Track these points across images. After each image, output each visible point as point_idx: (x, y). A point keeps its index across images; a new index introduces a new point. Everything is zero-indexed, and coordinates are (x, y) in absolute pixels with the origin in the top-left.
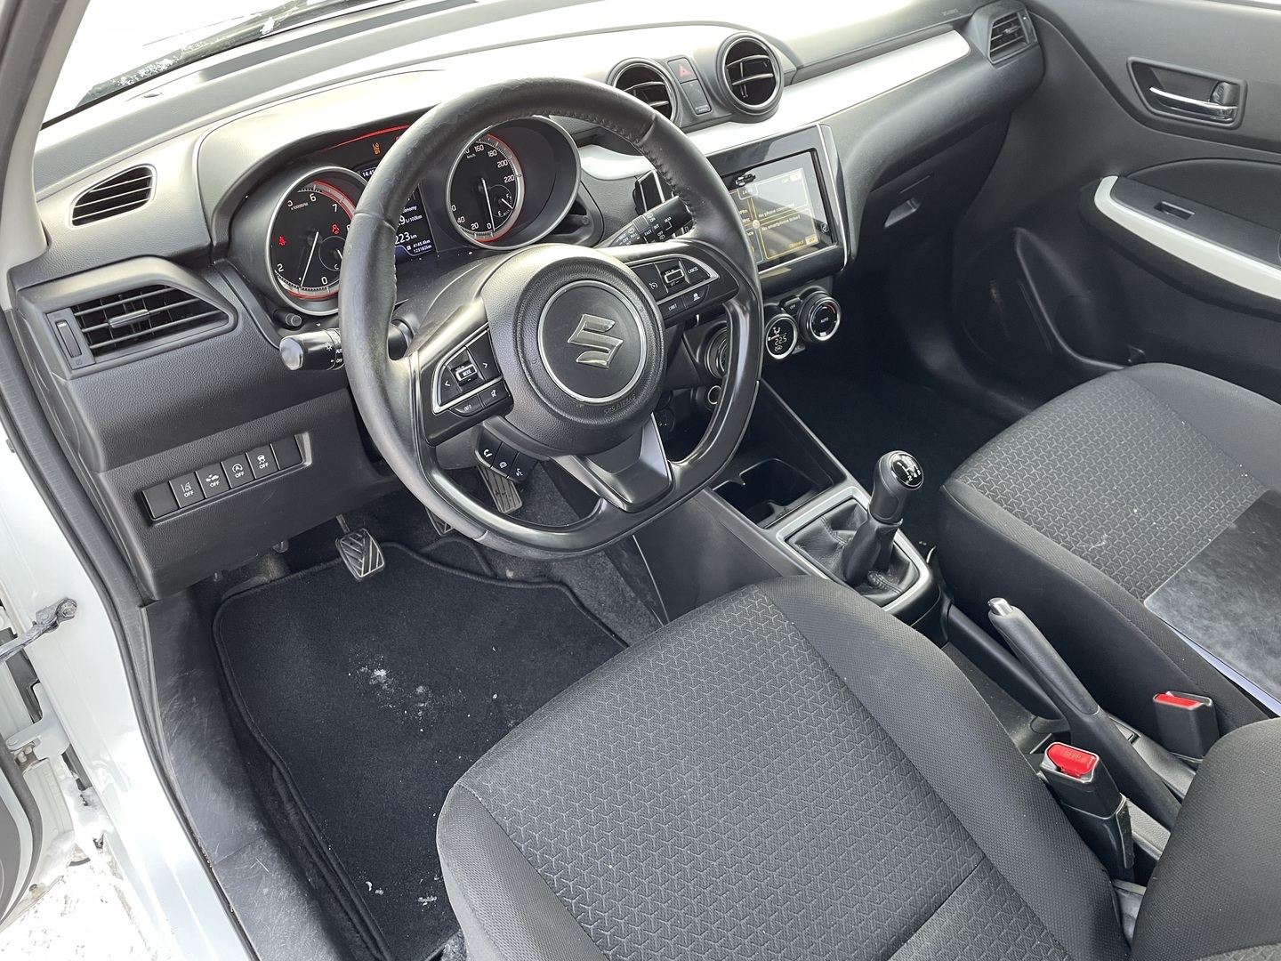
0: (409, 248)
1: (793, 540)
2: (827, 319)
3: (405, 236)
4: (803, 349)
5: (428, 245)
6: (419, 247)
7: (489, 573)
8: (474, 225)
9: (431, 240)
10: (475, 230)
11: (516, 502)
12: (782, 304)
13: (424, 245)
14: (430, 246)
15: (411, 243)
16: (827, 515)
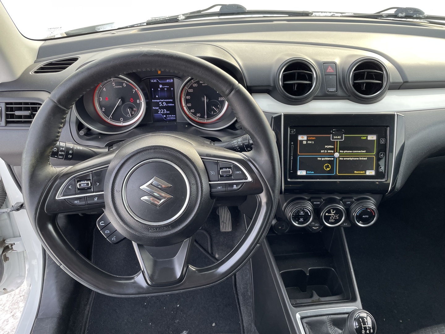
0: (165, 116)
1: (305, 320)
2: (367, 216)
3: (164, 111)
4: (349, 226)
5: (174, 117)
6: (170, 117)
7: (210, 252)
8: (198, 114)
9: (176, 116)
10: (198, 117)
11: (229, 228)
12: (341, 200)
13: (172, 117)
14: (175, 118)
15: (166, 114)
16: (332, 316)
